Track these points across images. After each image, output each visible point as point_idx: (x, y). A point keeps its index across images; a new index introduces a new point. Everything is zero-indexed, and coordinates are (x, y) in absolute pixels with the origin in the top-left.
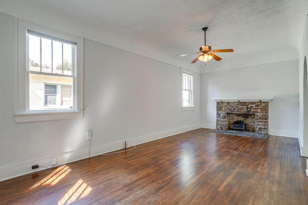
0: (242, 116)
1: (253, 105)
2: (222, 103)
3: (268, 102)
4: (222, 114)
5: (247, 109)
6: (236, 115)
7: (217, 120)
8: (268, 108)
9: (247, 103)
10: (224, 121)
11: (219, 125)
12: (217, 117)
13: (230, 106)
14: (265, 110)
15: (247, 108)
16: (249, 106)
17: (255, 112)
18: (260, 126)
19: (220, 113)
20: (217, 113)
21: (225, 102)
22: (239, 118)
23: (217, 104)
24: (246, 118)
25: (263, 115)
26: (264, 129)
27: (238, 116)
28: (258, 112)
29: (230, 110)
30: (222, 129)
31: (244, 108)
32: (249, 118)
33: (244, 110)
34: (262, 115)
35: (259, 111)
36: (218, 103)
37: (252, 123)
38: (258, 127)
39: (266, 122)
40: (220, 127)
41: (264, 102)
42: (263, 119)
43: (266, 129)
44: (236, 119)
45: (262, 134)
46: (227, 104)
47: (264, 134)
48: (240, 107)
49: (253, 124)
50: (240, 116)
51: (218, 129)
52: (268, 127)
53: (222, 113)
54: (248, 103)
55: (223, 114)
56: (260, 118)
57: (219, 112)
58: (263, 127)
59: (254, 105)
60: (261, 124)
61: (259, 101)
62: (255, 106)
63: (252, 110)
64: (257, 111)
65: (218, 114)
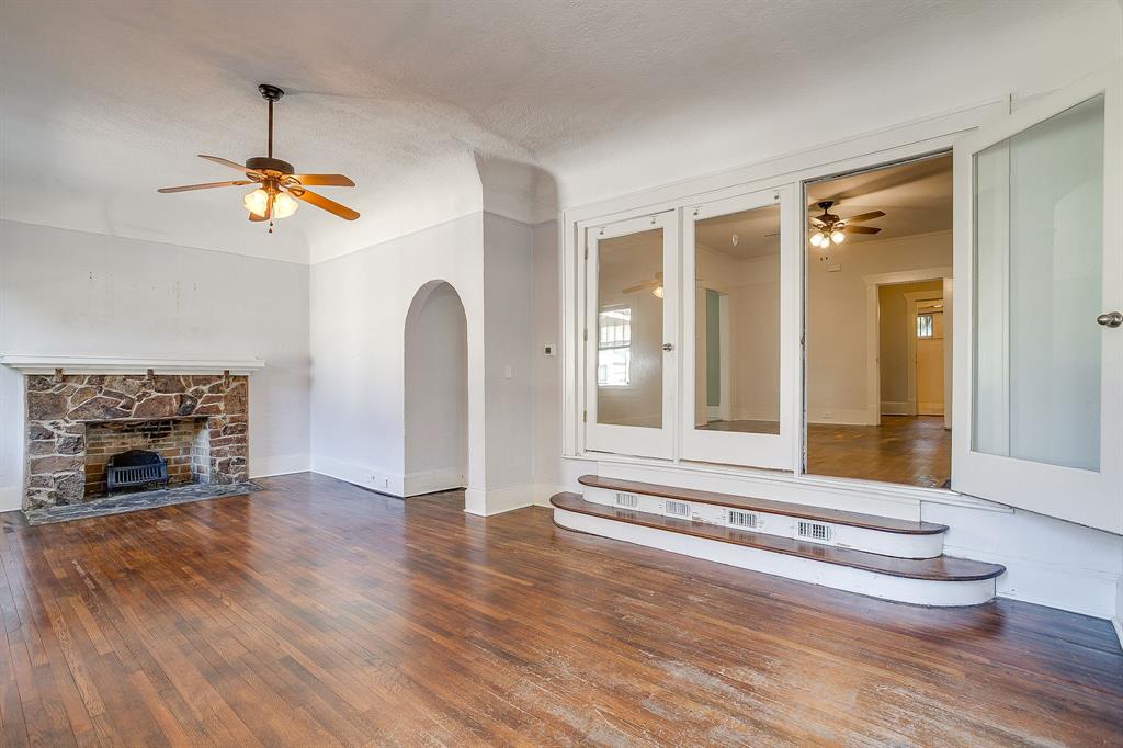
0: (144, 430)
1: (201, 387)
2: (65, 378)
3: (245, 377)
4: (62, 432)
5: (181, 402)
6: (116, 431)
7: (34, 466)
8: (246, 395)
9: (182, 380)
10: (73, 463)
11: (47, 485)
12: (32, 448)
13: (107, 393)
14: (240, 401)
15: (182, 399)
16: (189, 392)
17: (208, 410)
18: (225, 455)
19: (50, 428)
20: (32, 429)
21: (79, 378)
22: (129, 441)
23: (31, 386)
24: (158, 436)
25: (233, 420)
26: (237, 463)
27: (126, 431)
28: (218, 412)
29: (107, 410)
30: (61, 501)
31: (171, 399)
32: (172, 436)
33: (171, 405)
34: (232, 418)
35: (222, 407)
36: (36, 382)
37: (181, 451)
38: (219, 460)
39: (244, 440)
40: (50, 495)
41: (235, 377)
42: (232, 433)
43: (241, 461)
44: (113, 445)
45: (230, 481)
46: (89, 382)
47: (236, 479)
48: (155, 394)
49: (184, 457)
50: (133, 431)
51: (40, 505)
52: (248, 456)
53: (62, 424)
54: (185, 380)
55: (69, 430)
56: (224, 431)
57: (46, 425)
58: (234, 459)
59: (205, 388)
60: (226, 448)
61: (222, 374)
62: (211, 391)
63: (199, 406)
64: (217, 407)
65: (39, 437)
